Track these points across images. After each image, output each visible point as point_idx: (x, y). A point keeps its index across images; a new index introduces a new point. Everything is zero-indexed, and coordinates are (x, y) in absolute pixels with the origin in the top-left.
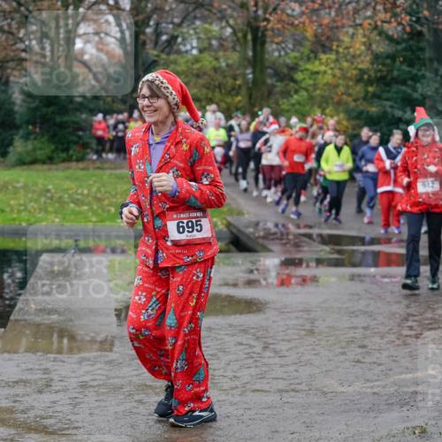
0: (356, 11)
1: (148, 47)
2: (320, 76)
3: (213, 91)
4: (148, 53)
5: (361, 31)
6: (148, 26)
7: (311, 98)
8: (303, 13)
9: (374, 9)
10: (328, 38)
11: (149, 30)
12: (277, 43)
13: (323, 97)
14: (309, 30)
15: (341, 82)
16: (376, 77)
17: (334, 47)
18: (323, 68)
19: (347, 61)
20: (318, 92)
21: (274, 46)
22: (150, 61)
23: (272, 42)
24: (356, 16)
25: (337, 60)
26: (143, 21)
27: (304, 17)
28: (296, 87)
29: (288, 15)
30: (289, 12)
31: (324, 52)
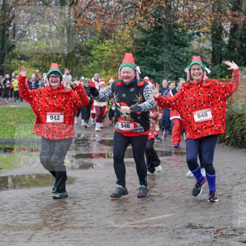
0: (125, 16)
1: (10, 37)
2: (105, 52)
3: (46, 62)
4: (10, 41)
5: (128, 27)
6: (10, 26)
7: (100, 65)
8: (95, 17)
9: (135, 14)
10: (109, 31)
11: (10, 28)
12: (81, 34)
13: (106, 64)
14: (99, 27)
15: (116, 55)
16: (136, 52)
17: (113, 36)
18: (106, 48)
19: (120, 43)
20: (104, 61)
21: (80, 36)
22: (11, 46)
23: (78, 33)
24: (125, 19)
25: (114, 43)
26: (7, 23)
27: (96, 19)
28: (92, 58)
29: (87, 19)
30: (88, 17)
31: (107, 39)
